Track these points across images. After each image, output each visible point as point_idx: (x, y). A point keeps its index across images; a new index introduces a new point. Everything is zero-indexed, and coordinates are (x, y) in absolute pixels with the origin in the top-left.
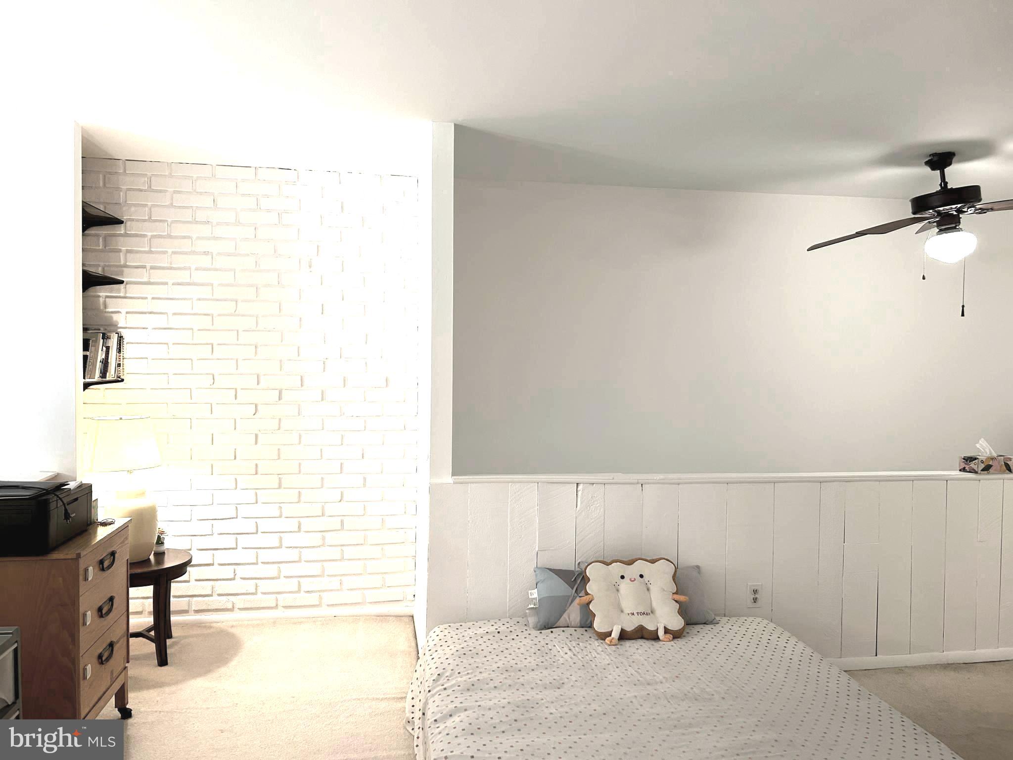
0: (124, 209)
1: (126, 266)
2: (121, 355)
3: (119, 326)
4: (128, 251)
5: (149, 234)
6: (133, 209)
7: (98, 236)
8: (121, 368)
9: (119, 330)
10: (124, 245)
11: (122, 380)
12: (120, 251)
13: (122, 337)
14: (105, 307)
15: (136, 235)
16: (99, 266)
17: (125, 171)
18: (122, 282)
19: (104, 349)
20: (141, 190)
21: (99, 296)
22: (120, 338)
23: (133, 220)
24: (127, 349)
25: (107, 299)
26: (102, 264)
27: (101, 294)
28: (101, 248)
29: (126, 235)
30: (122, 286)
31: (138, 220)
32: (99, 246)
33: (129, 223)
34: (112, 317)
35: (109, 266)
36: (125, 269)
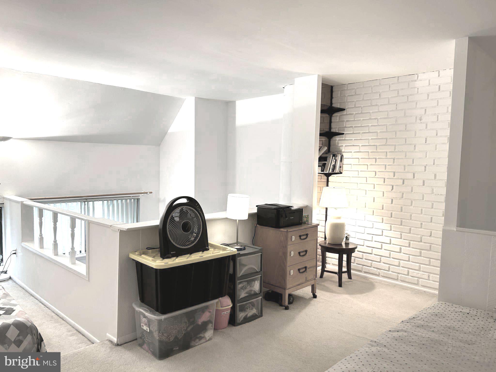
0: (346, 104)
1: (346, 127)
2: (342, 163)
3: (342, 151)
4: (347, 121)
5: (354, 113)
6: (349, 103)
7: (337, 116)
8: (342, 168)
9: (342, 153)
10: (345, 118)
11: (342, 173)
12: (344, 121)
13: (343, 156)
14: (338, 144)
15: (350, 114)
16: (336, 128)
17: (347, 88)
18: (343, 134)
19: (335, 160)
20: (352, 95)
21: (336, 140)
22: (342, 156)
23: (349, 108)
24: (345, 161)
25: (339, 141)
26: (338, 127)
27: (337, 139)
28: (338, 121)
29: (346, 115)
30: (344, 135)
31: (351, 108)
32: (337, 120)
33: (347, 110)
34: (340, 148)
35: (340, 128)
36: (345, 128)
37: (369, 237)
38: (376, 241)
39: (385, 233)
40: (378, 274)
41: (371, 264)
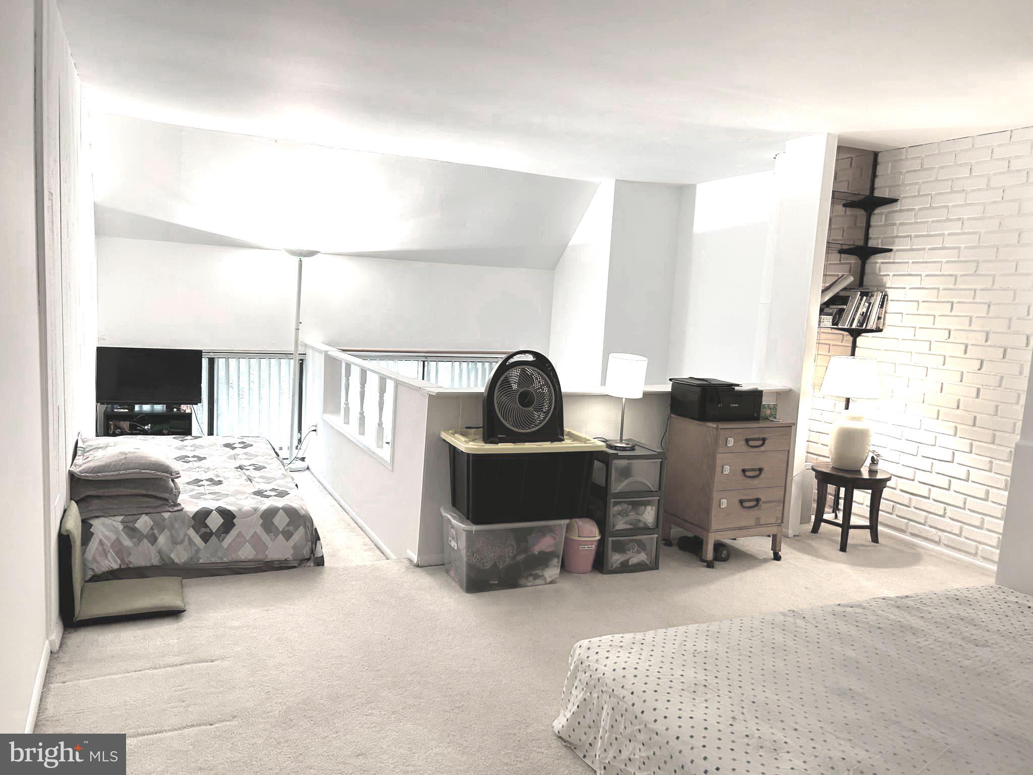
0: (902, 189)
1: (897, 237)
2: (884, 310)
3: (887, 286)
4: (901, 224)
5: (917, 207)
6: (908, 188)
7: (882, 214)
8: (882, 320)
9: (887, 290)
10: (898, 219)
11: (881, 331)
12: (895, 224)
13: (887, 295)
14: (880, 271)
15: (908, 210)
16: (878, 238)
17: (906, 157)
18: (890, 250)
19: (867, 304)
20: (915, 171)
21: (877, 263)
22: (885, 297)
23: (906, 197)
24: (891, 306)
25: (882, 265)
26: (882, 236)
27: (879, 261)
28: (882, 223)
29: (901, 211)
30: (892, 254)
31: (910, 197)
32: (881, 222)
33: (903, 200)
34: (882, 279)
35: (887, 238)
36: (897, 240)
37: (926, 464)
38: (939, 473)
39: (959, 457)
40: (937, 539)
41: (926, 518)
